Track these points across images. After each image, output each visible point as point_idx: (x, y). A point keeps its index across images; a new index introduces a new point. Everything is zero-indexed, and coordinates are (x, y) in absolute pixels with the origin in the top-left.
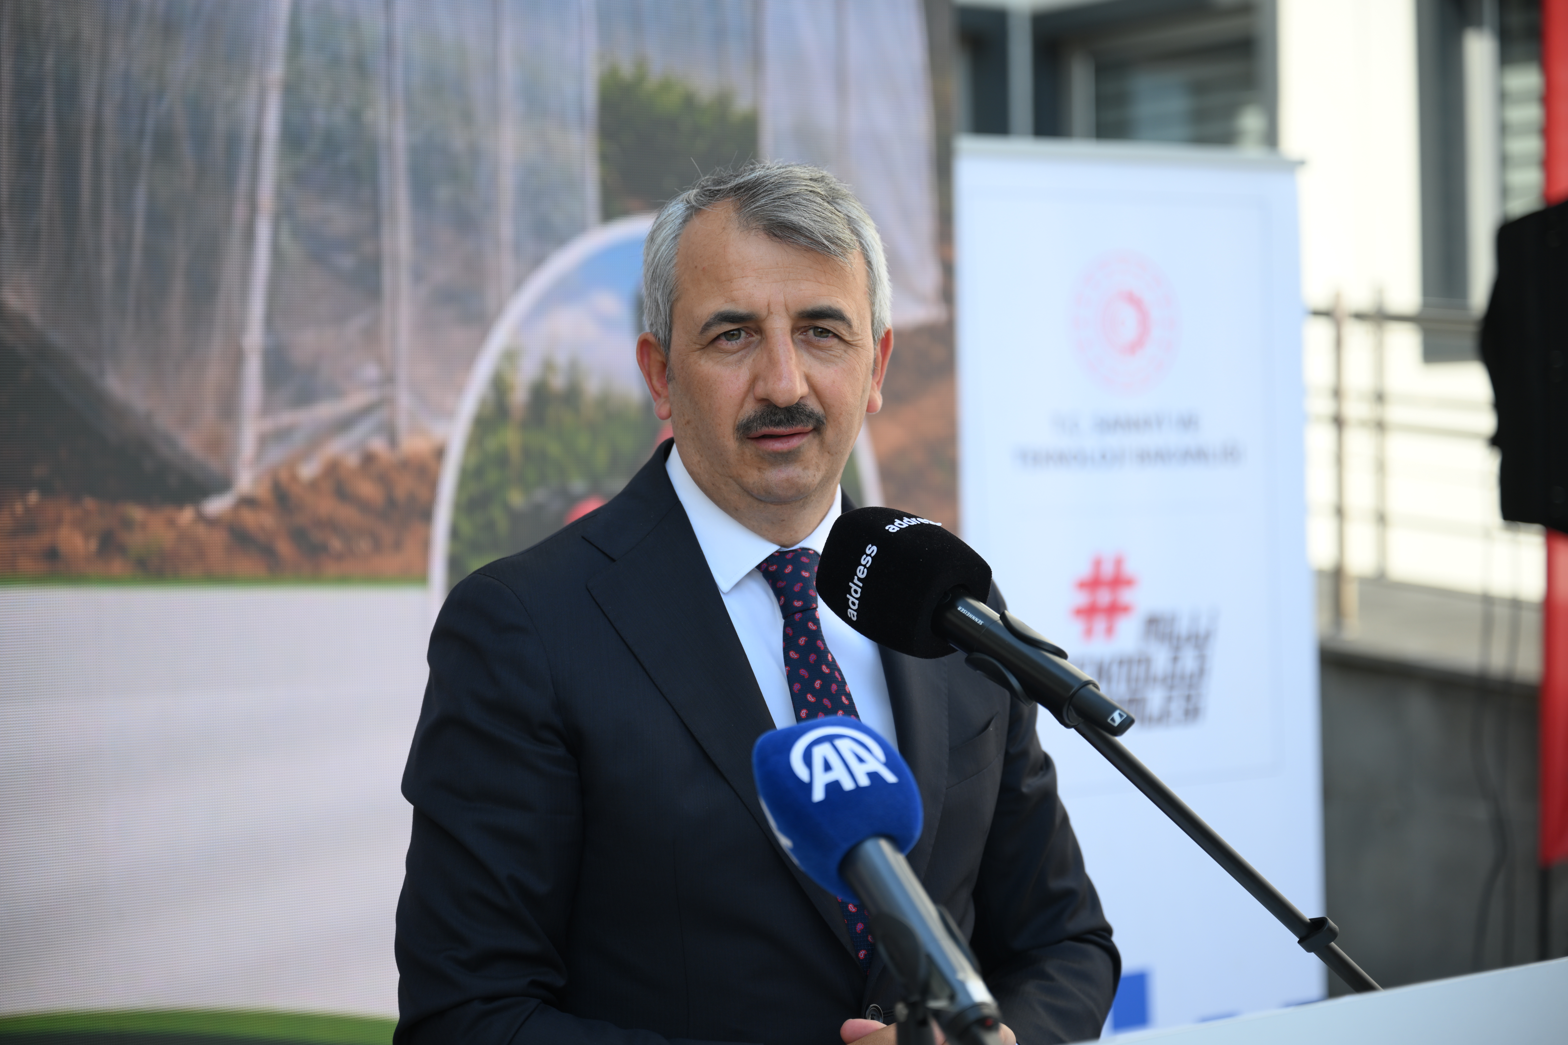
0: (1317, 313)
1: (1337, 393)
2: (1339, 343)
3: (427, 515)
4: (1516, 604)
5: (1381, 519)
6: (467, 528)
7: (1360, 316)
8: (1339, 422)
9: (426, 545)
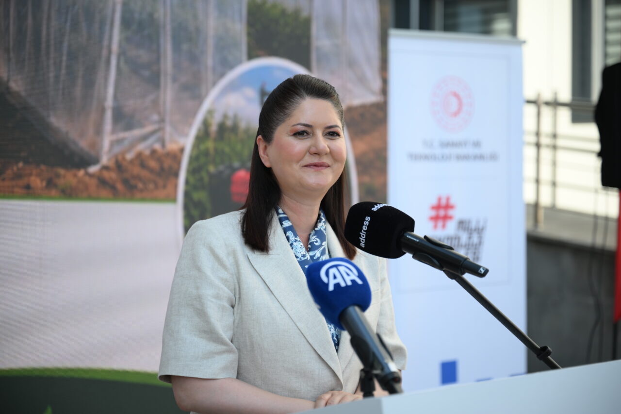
0: (529, 102)
1: (538, 134)
2: (539, 114)
3: (176, 175)
4: (607, 219)
5: (554, 184)
6: (192, 180)
7: (547, 104)
8: (538, 145)
9: (176, 186)
